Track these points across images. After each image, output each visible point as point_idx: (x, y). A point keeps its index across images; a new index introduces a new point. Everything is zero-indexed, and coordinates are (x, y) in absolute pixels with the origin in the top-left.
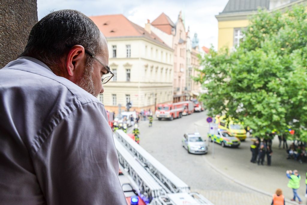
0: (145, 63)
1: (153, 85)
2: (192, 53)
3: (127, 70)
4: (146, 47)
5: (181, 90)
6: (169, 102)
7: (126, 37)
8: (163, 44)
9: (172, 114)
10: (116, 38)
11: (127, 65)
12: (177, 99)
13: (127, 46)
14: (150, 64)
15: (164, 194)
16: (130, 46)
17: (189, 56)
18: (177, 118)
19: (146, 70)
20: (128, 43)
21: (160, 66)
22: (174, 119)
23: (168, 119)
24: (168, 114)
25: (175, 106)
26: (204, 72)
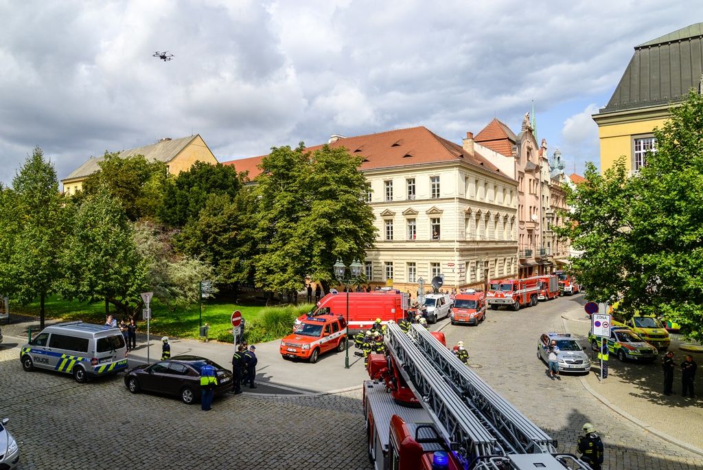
0: (466, 207)
1: (481, 246)
2: (551, 188)
3: (434, 220)
4: (466, 178)
5: (533, 255)
6: (514, 276)
7: (431, 164)
8: (497, 173)
9: (518, 298)
10: (414, 166)
11: (434, 211)
12: (526, 270)
13: (433, 179)
14: (475, 209)
15: (500, 453)
16: (438, 178)
17: (547, 192)
18: (528, 305)
19: (467, 220)
20: (434, 173)
21: (494, 212)
22: (522, 307)
23: (510, 308)
24: (509, 297)
25: (522, 283)
26: (576, 217)
